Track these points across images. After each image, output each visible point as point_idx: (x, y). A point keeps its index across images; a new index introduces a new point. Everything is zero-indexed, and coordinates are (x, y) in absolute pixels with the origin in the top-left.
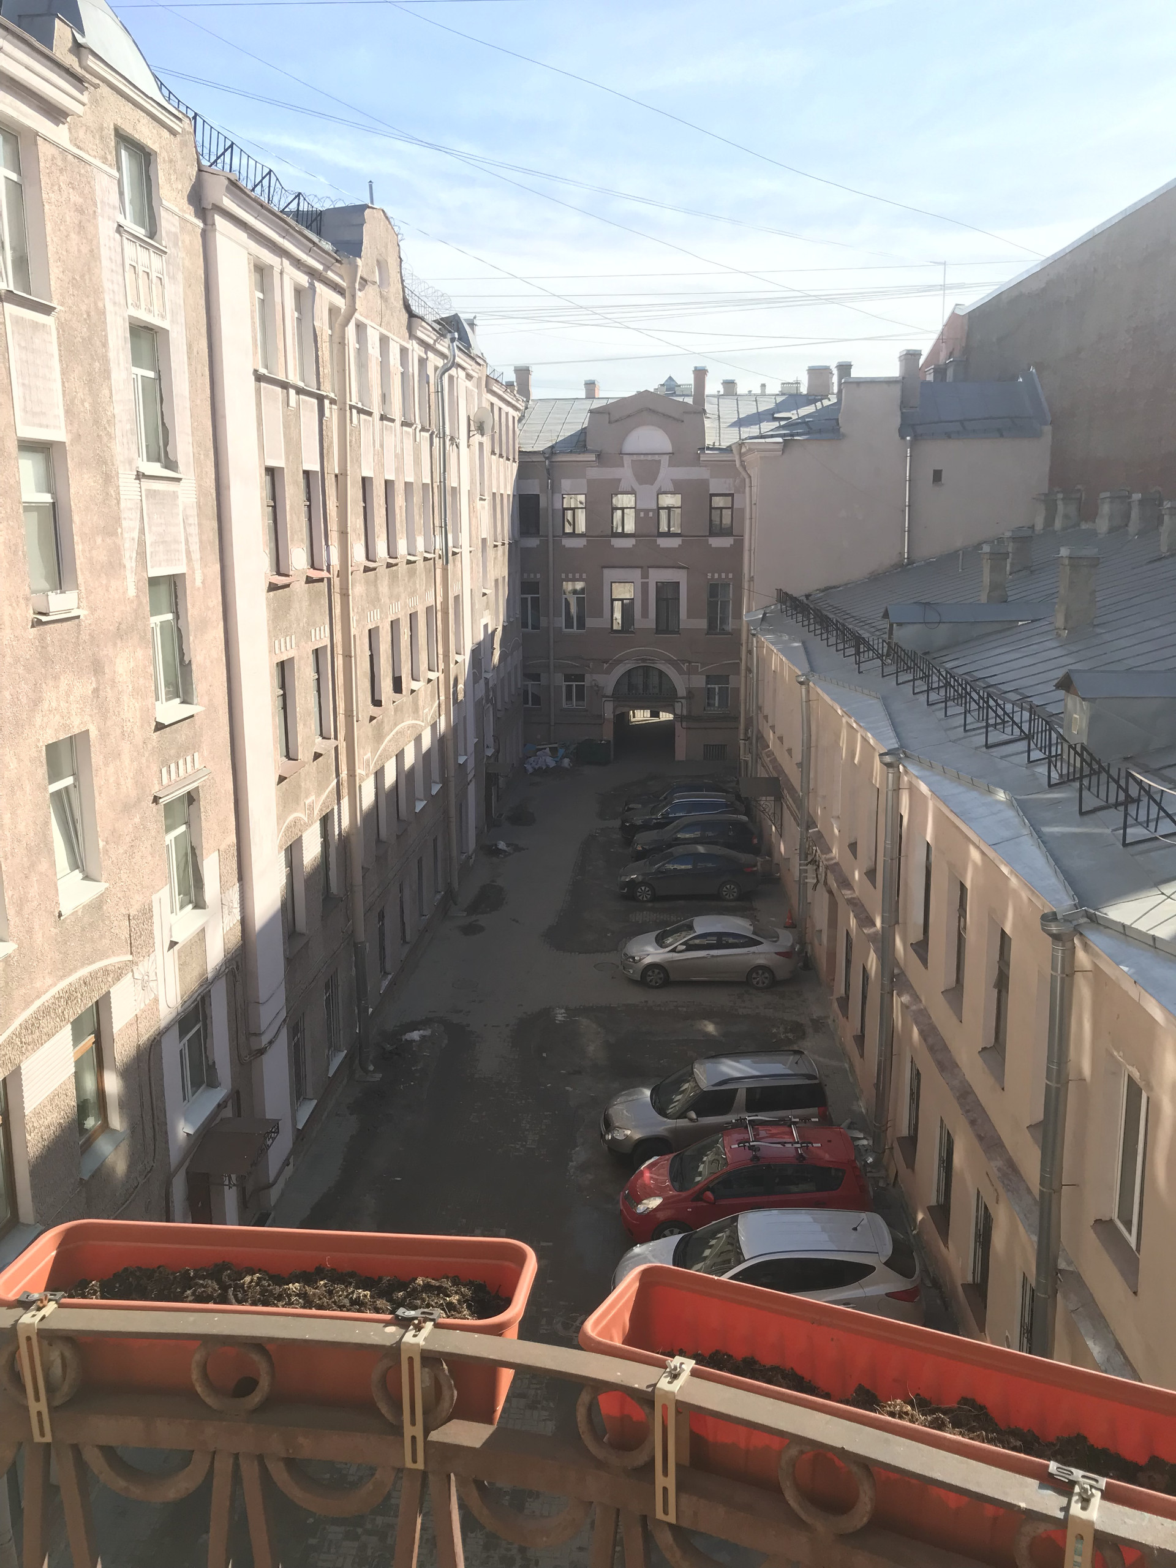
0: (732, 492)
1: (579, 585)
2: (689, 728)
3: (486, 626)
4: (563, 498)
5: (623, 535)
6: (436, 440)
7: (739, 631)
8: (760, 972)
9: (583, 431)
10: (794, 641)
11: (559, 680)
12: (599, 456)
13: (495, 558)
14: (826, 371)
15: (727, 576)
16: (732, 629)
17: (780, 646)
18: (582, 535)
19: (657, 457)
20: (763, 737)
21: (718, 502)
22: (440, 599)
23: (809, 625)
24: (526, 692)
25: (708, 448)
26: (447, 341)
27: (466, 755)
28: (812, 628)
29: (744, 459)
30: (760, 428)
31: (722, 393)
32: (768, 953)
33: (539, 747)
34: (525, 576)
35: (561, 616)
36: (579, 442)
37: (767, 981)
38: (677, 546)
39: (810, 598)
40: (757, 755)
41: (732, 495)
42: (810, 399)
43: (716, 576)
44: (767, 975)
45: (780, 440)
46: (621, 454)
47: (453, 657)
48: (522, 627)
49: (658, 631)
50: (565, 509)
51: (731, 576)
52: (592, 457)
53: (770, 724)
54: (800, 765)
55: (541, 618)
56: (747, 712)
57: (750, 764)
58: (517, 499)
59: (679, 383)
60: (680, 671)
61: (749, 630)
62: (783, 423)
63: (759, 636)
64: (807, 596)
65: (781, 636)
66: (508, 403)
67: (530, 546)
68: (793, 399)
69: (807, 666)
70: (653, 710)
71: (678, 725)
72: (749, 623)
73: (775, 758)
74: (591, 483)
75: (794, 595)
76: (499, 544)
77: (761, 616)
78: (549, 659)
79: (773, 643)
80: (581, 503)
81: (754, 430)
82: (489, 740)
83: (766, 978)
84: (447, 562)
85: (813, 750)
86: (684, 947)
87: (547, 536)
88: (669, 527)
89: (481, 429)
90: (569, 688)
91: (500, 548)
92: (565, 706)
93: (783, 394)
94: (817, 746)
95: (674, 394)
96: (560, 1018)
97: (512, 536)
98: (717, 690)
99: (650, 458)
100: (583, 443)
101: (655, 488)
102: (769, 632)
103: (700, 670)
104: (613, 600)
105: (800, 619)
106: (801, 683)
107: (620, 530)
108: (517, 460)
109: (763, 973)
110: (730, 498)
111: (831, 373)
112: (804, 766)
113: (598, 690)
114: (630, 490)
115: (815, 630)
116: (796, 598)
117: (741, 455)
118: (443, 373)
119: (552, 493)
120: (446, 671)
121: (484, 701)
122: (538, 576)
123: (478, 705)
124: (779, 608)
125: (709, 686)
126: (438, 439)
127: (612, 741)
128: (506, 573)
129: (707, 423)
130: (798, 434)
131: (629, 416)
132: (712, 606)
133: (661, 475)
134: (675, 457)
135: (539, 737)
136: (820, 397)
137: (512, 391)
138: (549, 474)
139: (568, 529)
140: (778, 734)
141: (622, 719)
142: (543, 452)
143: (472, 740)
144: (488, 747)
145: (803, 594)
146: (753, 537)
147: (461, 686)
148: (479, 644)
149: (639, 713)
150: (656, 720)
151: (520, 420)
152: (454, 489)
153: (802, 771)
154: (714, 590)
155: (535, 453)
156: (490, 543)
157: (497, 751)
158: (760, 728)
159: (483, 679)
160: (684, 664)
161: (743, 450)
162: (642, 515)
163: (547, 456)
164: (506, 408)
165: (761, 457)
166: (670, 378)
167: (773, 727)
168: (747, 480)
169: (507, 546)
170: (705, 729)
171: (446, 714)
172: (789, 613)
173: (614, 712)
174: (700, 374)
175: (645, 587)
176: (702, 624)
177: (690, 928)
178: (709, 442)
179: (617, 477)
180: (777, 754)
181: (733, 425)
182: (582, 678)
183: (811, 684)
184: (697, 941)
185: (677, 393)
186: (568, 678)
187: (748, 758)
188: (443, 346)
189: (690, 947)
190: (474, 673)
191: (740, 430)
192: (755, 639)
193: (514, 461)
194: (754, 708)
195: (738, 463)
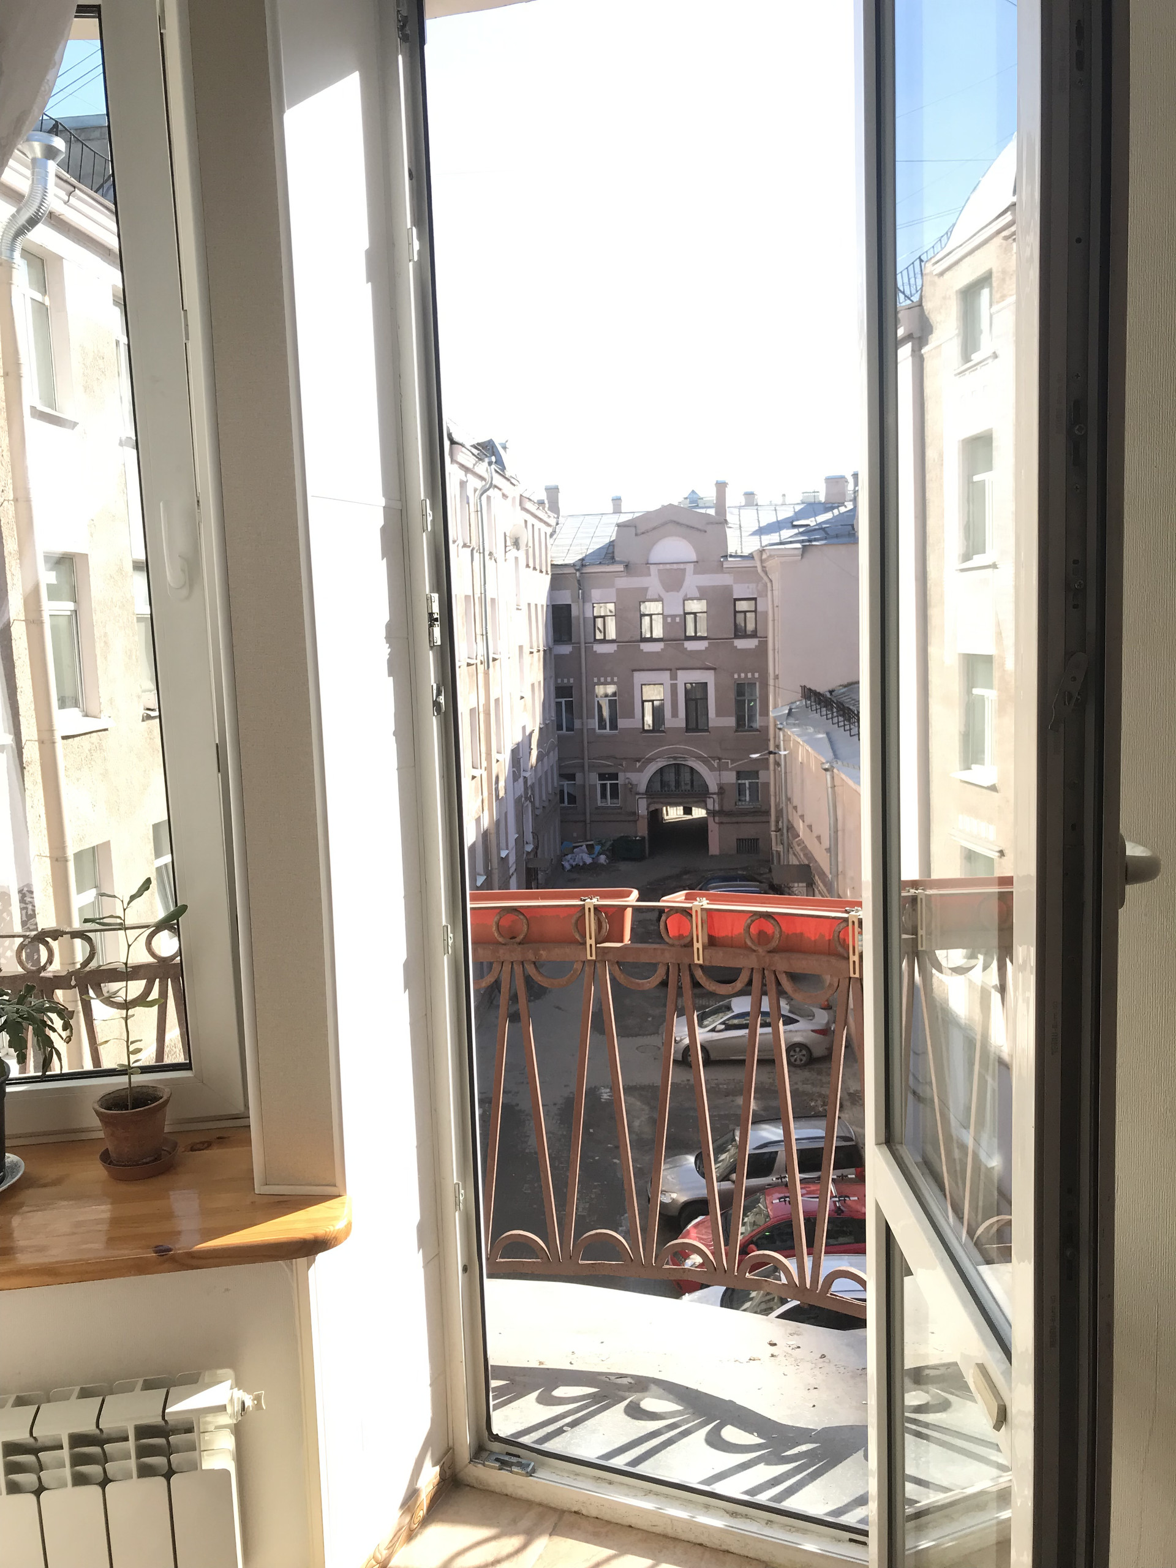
0: (755, 596)
1: (611, 689)
2: (722, 823)
3: (524, 728)
4: (594, 607)
5: (651, 640)
6: (476, 555)
7: (767, 728)
8: (798, 1049)
9: (611, 544)
10: (819, 733)
11: (594, 779)
12: (627, 566)
13: (531, 664)
14: (841, 479)
15: (753, 675)
16: (760, 726)
17: (806, 738)
18: (613, 641)
19: (682, 566)
20: (793, 827)
21: (742, 606)
22: (482, 701)
23: (832, 718)
24: (562, 792)
25: (731, 556)
26: (485, 464)
27: (507, 849)
28: (835, 720)
29: (764, 565)
30: (780, 536)
31: (743, 504)
32: (804, 1031)
33: (574, 845)
34: (559, 681)
35: (594, 718)
36: (608, 554)
37: (804, 1059)
38: (704, 649)
39: (833, 693)
40: (789, 845)
41: (755, 599)
42: (828, 507)
43: (743, 675)
44: (804, 1052)
45: (799, 545)
46: (648, 564)
47: (495, 756)
48: (558, 730)
49: (688, 729)
50: (595, 618)
51: (757, 675)
52: (621, 568)
53: (800, 813)
54: (829, 850)
55: (575, 720)
56: (777, 805)
57: (782, 854)
58: (551, 607)
59: (702, 496)
60: (711, 768)
61: (775, 725)
62: (801, 530)
63: (786, 730)
64: (831, 692)
65: (807, 729)
66: (541, 520)
67: (564, 653)
68: (812, 507)
69: (831, 754)
70: (686, 805)
71: (711, 820)
72: (775, 718)
73: (806, 846)
74: (620, 592)
75: (818, 691)
76: (535, 650)
77: (787, 712)
78: (583, 759)
79: (799, 736)
80: (611, 611)
81: (774, 538)
82: (529, 837)
83: (804, 1055)
84: (488, 667)
85: (840, 833)
86: (723, 1027)
87: (579, 643)
88: (696, 632)
89: (516, 543)
90: (604, 786)
91: (536, 654)
92: (599, 804)
93: (803, 503)
94: (844, 830)
95: (697, 506)
96: (605, 1096)
97: (547, 644)
98: (747, 785)
99: (675, 566)
100: (611, 555)
101: (680, 595)
102: (794, 725)
103: (730, 766)
104: (643, 702)
105: (824, 713)
106: (826, 770)
107: (648, 635)
108: (549, 572)
109: (801, 1051)
110: (754, 602)
111: (847, 482)
112: (833, 851)
113: (632, 788)
114: (657, 597)
115: (838, 722)
116: (819, 693)
117: (762, 561)
118: (482, 494)
119: (584, 602)
120: (489, 769)
121: (523, 799)
122: (572, 681)
123: (518, 802)
124: (804, 703)
125: (740, 781)
126: (478, 554)
127: (647, 838)
128: (540, 677)
129: (729, 532)
130: (816, 540)
131: (654, 529)
132: (740, 704)
133: (686, 584)
134: (699, 565)
135: (575, 835)
136: (836, 505)
137: (544, 509)
138: (580, 584)
139: (599, 636)
140: (807, 822)
141: (655, 816)
142: (574, 565)
143: (513, 836)
144: (527, 843)
145: (827, 690)
146: (776, 638)
147: (502, 784)
148: (518, 744)
149: (672, 811)
150: (688, 817)
151: (551, 535)
152: (493, 600)
153: (830, 856)
154: (741, 689)
155: (566, 565)
156: (526, 650)
157: (536, 848)
158: (790, 819)
159: (522, 778)
160: (714, 761)
161: (764, 556)
162: (669, 620)
163: (577, 568)
164: (538, 525)
165: (781, 563)
166: (693, 492)
167: (802, 817)
168: (769, 585)
169: (542, 653)
170: (737, 823)
171: (489, 809)
172: (814, 708)
173: (647, 809)
174: (721, 487)
175: (674, 688)
176: (731, 721)
177: (729, 1008)
178: (732, 549)
179: (646, 586)
180: (807, 843)
181: (754, 533)
182: (615, 776)
183: (835, 770)
184: (736, 1021)
185: (700, 505)
186: (602, 777)
187: (780, 848)
188: (482, 468)
189: (729, 1027)
190: (514, 772)
191: (760, 538)
192: (781, 734)
193: (547, 573)
194: (784, 798)
195: (759, 569)
